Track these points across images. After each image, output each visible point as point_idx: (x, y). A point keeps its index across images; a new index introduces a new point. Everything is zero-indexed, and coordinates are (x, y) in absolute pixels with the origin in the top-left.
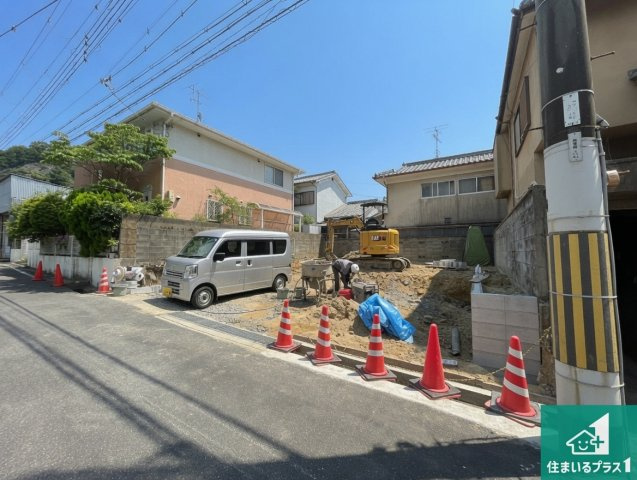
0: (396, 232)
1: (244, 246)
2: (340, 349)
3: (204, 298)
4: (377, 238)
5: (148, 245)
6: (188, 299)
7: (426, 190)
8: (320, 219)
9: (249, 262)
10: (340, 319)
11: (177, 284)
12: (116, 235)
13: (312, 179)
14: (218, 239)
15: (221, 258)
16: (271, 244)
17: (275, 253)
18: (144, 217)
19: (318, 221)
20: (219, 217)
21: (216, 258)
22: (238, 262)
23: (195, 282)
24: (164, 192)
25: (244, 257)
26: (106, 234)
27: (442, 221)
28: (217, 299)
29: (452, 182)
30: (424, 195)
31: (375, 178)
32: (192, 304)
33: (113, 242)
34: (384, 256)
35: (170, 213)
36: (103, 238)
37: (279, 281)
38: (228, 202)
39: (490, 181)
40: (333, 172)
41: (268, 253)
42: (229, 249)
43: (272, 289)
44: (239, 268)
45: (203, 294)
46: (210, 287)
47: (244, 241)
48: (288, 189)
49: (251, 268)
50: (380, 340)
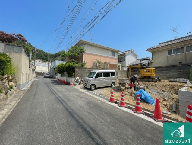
0: (154, 68)
1: (103, 74)
2: (128, 104)
3: (93, 88)
4: (146, 71)
5: (81, 74)
6: (89, 88)
7: (170, 52)
9: (104, 79)
11: (87, 84)
12: (74, 72)
13: (125, 53)
14: (96, 72)
16: (110, 73)
17: (111, 76)
18: (79, 68)
19: (127, 66)
20: (97, 67)
21: (96, 77)
22: (101, 79)
23: (90, 84)
24: (84, 61)
25: (103, 77)
26: (72, 72)
27: (178, 63)
28: (96, 88)
29: (183, 48)
30: (168, 55)
31: (147, 50)
32: (90, 89)
33: (73, 74)
34: (150, 77)
35: (85, 66)
36: (72, 73)
37: (113, 84)
38: (99, 62)
40: (132, 50)
41: (109, 76)
42: (99, 75)
43: (111, 87)
44: (101, 80)
45: (93, 87)
46: (94, 85)
47: (103, 73)
48: (116, 57)
49: (104, 81)
50: (139, 102)
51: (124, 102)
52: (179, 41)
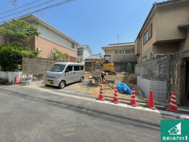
0: (113, 64)
1: (73, 68)
3: (62, 85)
4: (108, 66)
5: (32, 67)
6: (57, 85)
7: (116, 52)
8: (84, 60)
9: (75, 73)
10: (112, 90)
11: (53, 81)
12: (20, 63)
13: (82, 47)
14: (66, 65)
15: (68, 72)
16: (80, 67)
17: (81, 70)
18: (31, 57)
20: (55, 58)
21: (66, 71)
22: (72, 73)
23: (60, 80)
24: (36, 48)
25: (73, 71)
26: (15, 62)
27: (120, 61)
28: (66, 85)
29: (123, 51)
31: (102, 48)
32: (59, 87)
33: (19, 65)
34: (110, 71)
35: (39, 56)
36: (15, 64)
37: (82, 79)
39: (133, 51)
40: (88, 45)
41: (79, 70)
42: (70, 68)
43: (80, 81)
44: (72, 75)
45: (62, 84)
46: (64, 81)
47: (73, 66)
48: (76, 50)
49: (75, 75)
50: (135, 95)
51: (117, 97)
52: (120, 45)
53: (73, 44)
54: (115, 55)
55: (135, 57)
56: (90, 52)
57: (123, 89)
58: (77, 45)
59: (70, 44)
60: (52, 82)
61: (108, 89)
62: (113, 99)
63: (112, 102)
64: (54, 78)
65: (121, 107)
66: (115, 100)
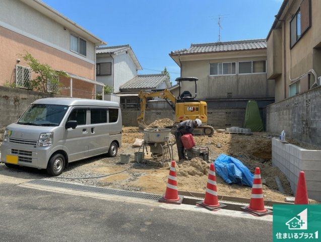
1: (89, 115)
3: (58, 165)
4: (191, 109)
7: (213, 68)
8: (116, 90)
9: (92, 129)
10: (201, 175)
11: (30, 153)
13: (110, 51)
15: (74, 126)
16: (108, 112)
17: (110, 122)
19: (115, 92)
22: (84, 130)
25: (88, 125)
27: (226, 95)
28: (69, 166)
29: (234, 64)
30: (211, 74)
31: (172, 55)
37: (113, 147)
39: (261, 65)
41: (105, 121)
43: (108, 155)
44: (85, 135)
45: (57, 161)
46: (62, 154)
47: (89, 109)
48: (91, 59)
49: (94, 135)
50: (261, 186)
51: (216, 194)
53: (83, 42)
54: (209, 78)
55: (267, 83)
56: (136, 66)
57: (231, 174)
58: (95, 44)
59: (74, 43)
60: (26, 155)
61: (190, 174)
62: (203, 199)
63: (202, 206)
64: (33, 143)
65: (224, 217)
66: (210, 201)
